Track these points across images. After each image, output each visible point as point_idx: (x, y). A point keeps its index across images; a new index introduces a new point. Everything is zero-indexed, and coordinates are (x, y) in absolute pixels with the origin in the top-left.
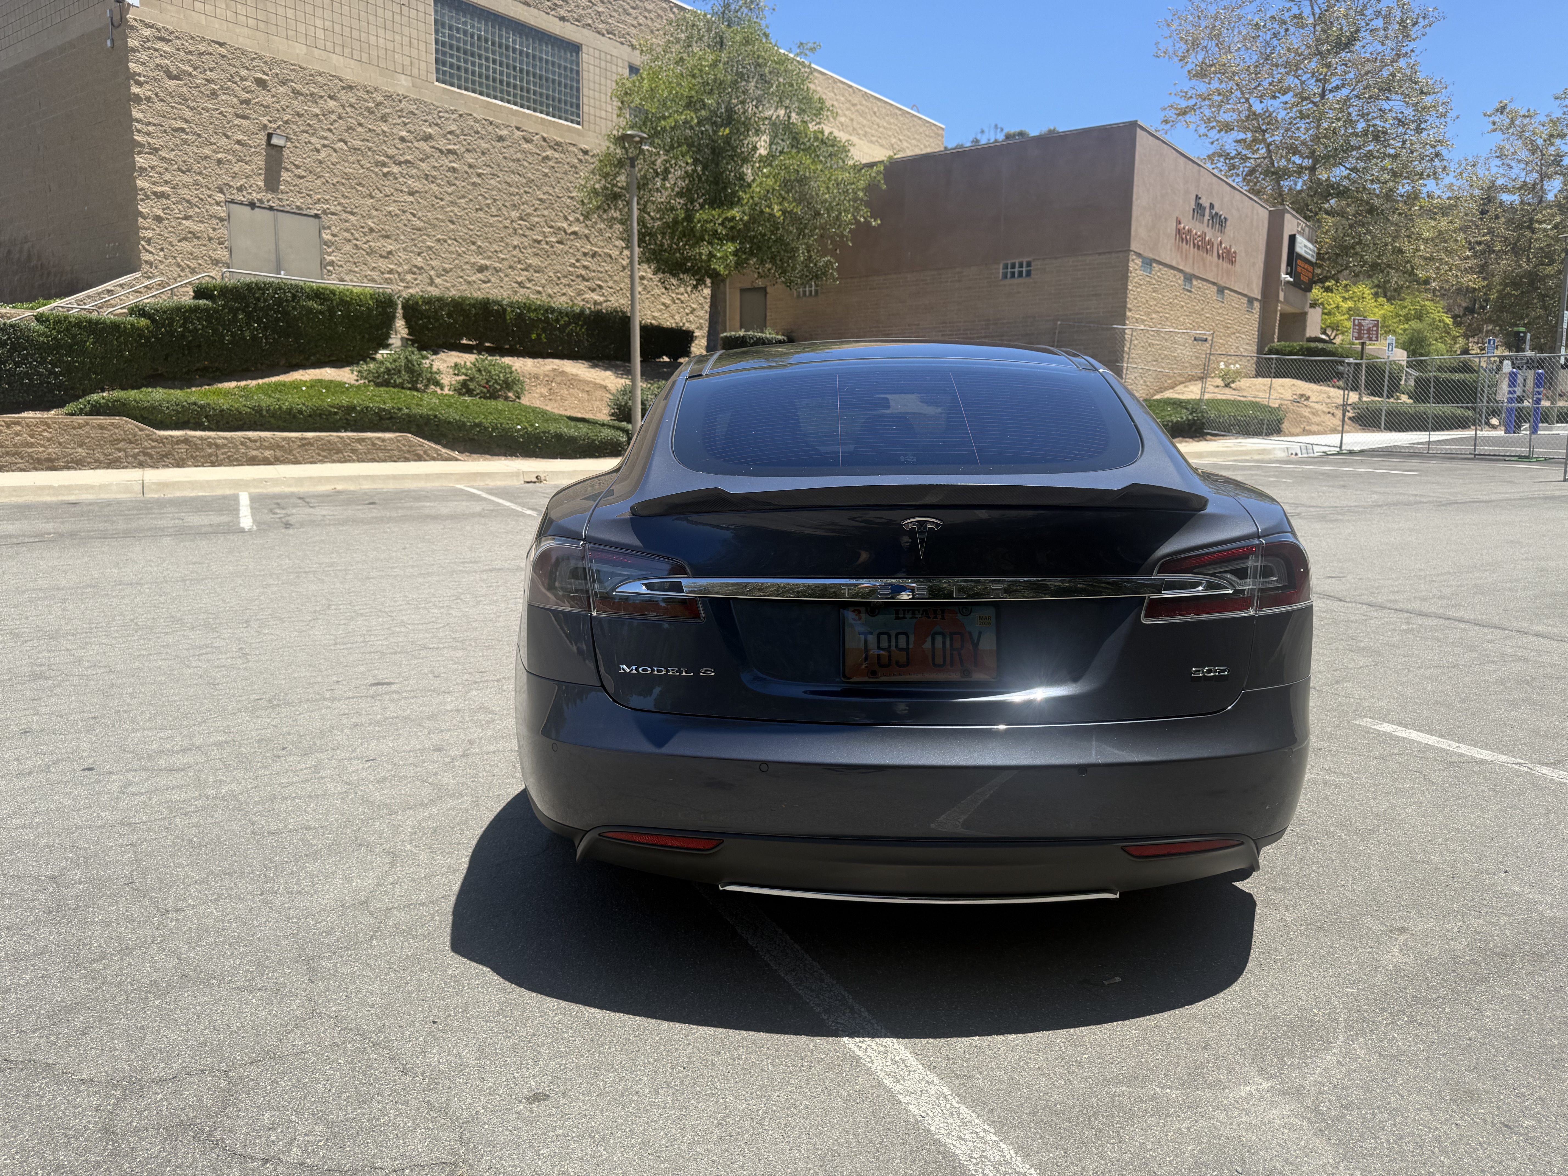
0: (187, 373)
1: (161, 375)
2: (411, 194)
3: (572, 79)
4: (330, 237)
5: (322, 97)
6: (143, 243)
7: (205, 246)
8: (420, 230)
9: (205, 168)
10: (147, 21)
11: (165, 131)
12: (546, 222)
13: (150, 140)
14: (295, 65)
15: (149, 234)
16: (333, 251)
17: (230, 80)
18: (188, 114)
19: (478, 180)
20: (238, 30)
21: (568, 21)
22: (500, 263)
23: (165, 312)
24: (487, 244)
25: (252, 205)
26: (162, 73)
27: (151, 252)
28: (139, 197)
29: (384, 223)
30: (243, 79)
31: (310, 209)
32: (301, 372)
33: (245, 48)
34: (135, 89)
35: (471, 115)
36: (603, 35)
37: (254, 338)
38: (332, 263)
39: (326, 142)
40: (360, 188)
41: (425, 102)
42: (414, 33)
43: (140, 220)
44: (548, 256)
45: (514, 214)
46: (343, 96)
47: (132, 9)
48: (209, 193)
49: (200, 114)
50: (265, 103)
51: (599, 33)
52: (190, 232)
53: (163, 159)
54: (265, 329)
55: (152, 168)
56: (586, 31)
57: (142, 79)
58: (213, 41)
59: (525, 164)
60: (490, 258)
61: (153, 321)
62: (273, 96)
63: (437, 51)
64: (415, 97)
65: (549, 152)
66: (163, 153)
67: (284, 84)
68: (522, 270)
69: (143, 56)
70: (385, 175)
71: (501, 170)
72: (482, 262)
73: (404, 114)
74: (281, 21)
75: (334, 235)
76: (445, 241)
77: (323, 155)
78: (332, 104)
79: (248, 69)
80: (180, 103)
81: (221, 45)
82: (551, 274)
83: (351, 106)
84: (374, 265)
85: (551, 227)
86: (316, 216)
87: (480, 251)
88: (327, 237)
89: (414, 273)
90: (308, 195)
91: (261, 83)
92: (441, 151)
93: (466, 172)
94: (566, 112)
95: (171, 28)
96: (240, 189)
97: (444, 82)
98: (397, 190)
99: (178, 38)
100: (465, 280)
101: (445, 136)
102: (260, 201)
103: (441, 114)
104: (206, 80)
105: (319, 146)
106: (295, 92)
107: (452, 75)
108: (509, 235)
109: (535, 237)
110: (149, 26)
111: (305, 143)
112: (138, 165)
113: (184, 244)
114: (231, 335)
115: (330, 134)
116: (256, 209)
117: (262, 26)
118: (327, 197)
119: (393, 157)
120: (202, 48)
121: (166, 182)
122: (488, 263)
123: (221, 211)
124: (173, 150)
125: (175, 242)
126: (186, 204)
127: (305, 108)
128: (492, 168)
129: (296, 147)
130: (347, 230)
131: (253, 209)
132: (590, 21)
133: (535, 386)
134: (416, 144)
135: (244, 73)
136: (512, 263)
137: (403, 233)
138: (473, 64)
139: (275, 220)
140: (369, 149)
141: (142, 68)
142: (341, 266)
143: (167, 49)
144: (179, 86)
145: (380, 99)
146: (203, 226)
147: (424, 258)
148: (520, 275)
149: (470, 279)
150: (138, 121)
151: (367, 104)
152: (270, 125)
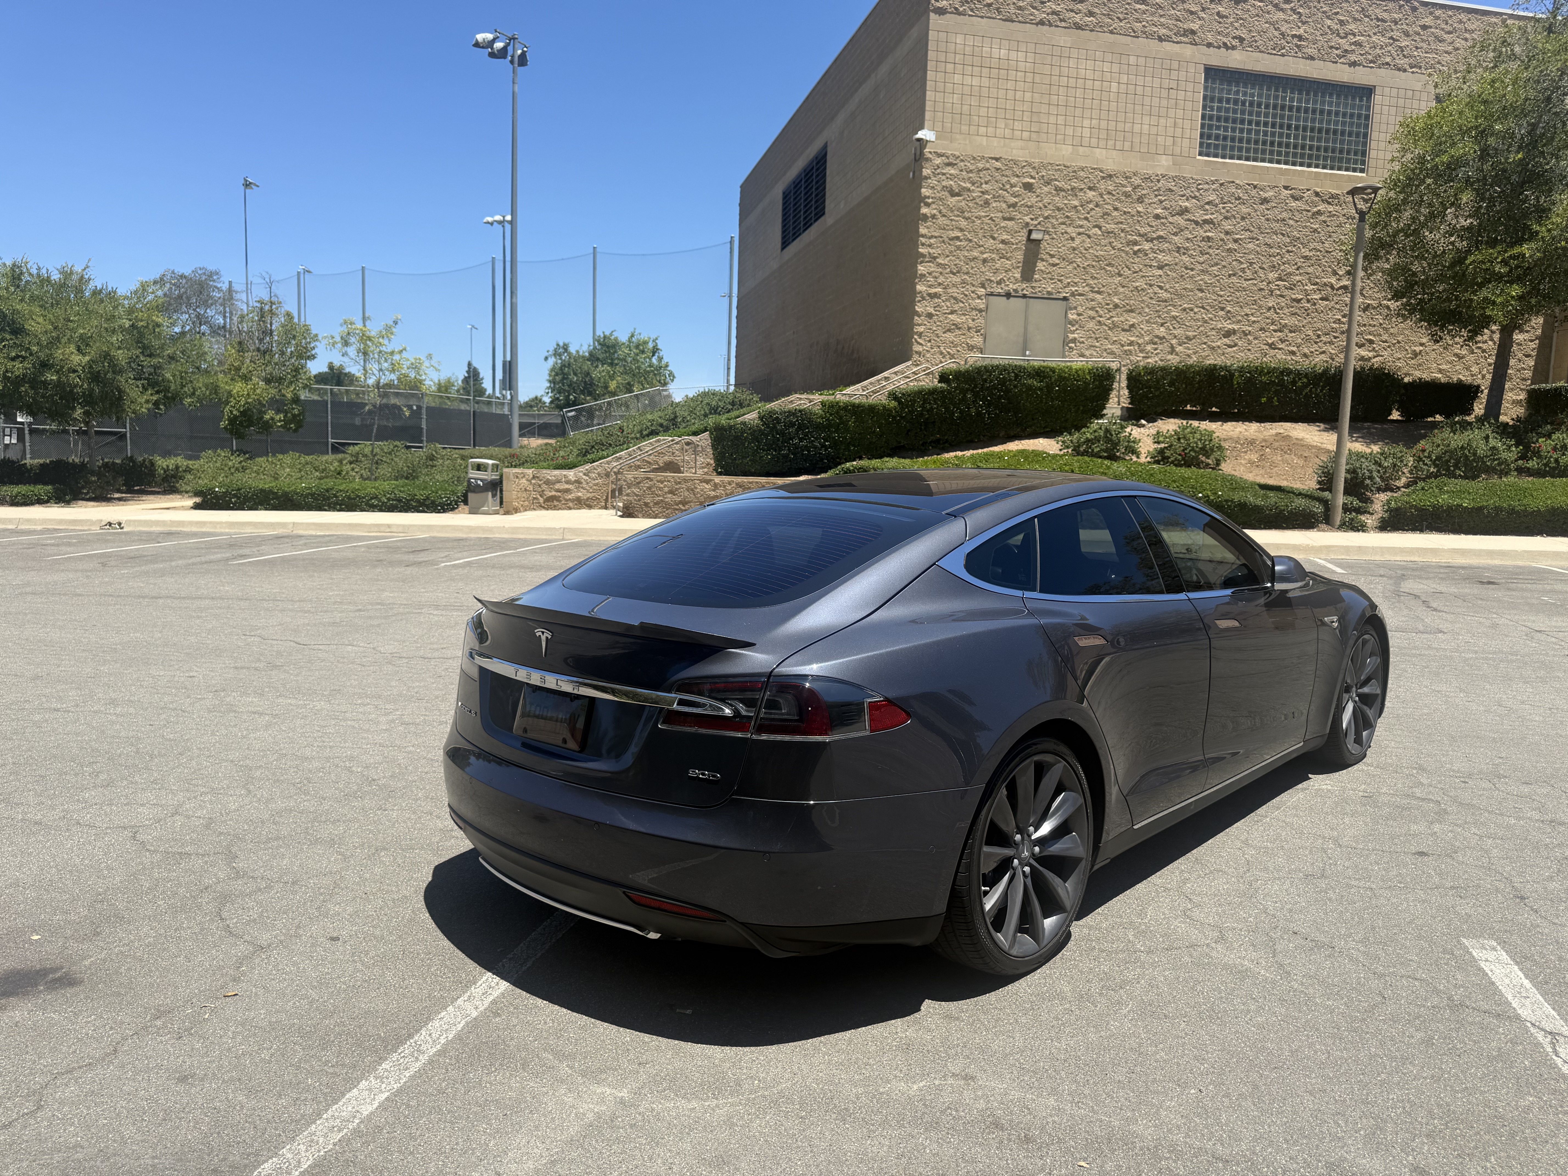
0: (923, 445)
1: (903, 447)
2: (1160, 268)
3: (1359, 126)
4: (1075, 317)
5: (1082, 189)
6: (916, 337)
7: (964, 335)
8: (1166, 301)
9: (972, 268)
10: (939, 151)
11: (943, 242)
12: (1309, 279)
13: (931, 251)
14: (1060, 165)
15: (921, 329)
16: (1077, 329)
17: (1001, 189)
18: (963, 223)
19: (1235, 246)
20: (1013, 144)
21: (1359, 65)
22: (1251, 326)
23: (909, 395)
24: (1237, 309)
25: (1008, 295)
26: (946, 193)
27: (921, 344)
28: (917, 299)
29: (1130, 299)
30: (1012, 186)
31: (1059, 292)
32: (1016, 442)
33: (1017, 158)
34: (924, 210)
35: (1233, 182)
36: (1405, 71)
37: (979, 414)
38: (1074, 340)
39: (1081, 230)
40: (1108, 268)
41: (1184, 178)
42: (1180, 113)
43: (916, 318)
44: (1308, 315)
45: (1272, 276)
46: (1102, 186)
47: (929, 145)
48: (973, 289)
49: (974, 222)
50: (1029, 204)
51: (1399, 70)
52: (954, 324)
53: (939, 265)
54: (989, 406)
55: (930, 274)
56: (1383, 72)
57: (930, 200)
58: (992, 158)
59: (1291, 222)
60: (1239, 322)
61: (900, 403)
62: (1037, 196)
63: (1203, 126)
64: (1174, 174)
65: (1322, 207)
66: (940, 261)
67: (1049, 184)
68: (1275, 331)
69: (933, 182)
70: (1135, 253)
71: (1262, 233)
72: (1230, 327)
73: (1161, 192)
74: (1052, 129)
75: (1079, 315)
76: (1192, 310)
77: (1077, 241)
78: (1091, 194)
79: (1018, 176)
80: (958, 216)
81: (997, 159)
82: (1310, 333)
83: (1109, 193)
84: (1115, 339)
85: (1316, 284)
86: (1065, 299)
87: (1229, 316)
88: (1072, 316)
89: (1155, 344)
90: (1059, 280)
91: (1028, 187)
92: (1197, 223)
93: (1222, 240)
94: (1348, 161)
95: (957, 153)
96: (999, 283)
97: (1208, 155)
98: (1146, 266)
99: (962, 161)
100: (1209, 346)
101: (1203, 207)
102: (1016, 291)
103: (1200, 187)
104: (982, 192)
105: (1074, 235)
106: (1058, 189)
107: (1216, 147)
108: (1264, 297)
109: (1294, 297)
110: (940, 155)
111: (1062, 234)
112: (919, 272)
113: (948, 335)
114: (960, 413)
115: (1085, 222)
116: (1012, 299)
117: (1034, 136)
118: (1076, 281)
119: (1146, 234)
120: (980, 165)
121: (940, 284)
122: (1236, 327)
123: (980, 304)
124: (948, 256)
125: (941, 334)
126: (953, 301)
127: (1066, 202)
128: (1251, 232)
129: (1053, 239)
130: (1092, 309)
131: (1008, 299)
132: (1388, 59)
133: (1246, 452)
134: (1171, 219)
135: (1014, 180)
136: (1264, 325)
137: (1147, 306)
138: (1242, 131)
139: (1027, 306)
140: (1122, 231)
141: (931, 191)
142: (1083, 343)
143: (952, 172)
144: (959, 201)
145: (1138, 182)
146: (964, 318)
147: (1168, 329)
148: (1272, 336)
149: (1214, 345)
150: (923, 236)
151: (1124, 189)
152: (1032, 222)
